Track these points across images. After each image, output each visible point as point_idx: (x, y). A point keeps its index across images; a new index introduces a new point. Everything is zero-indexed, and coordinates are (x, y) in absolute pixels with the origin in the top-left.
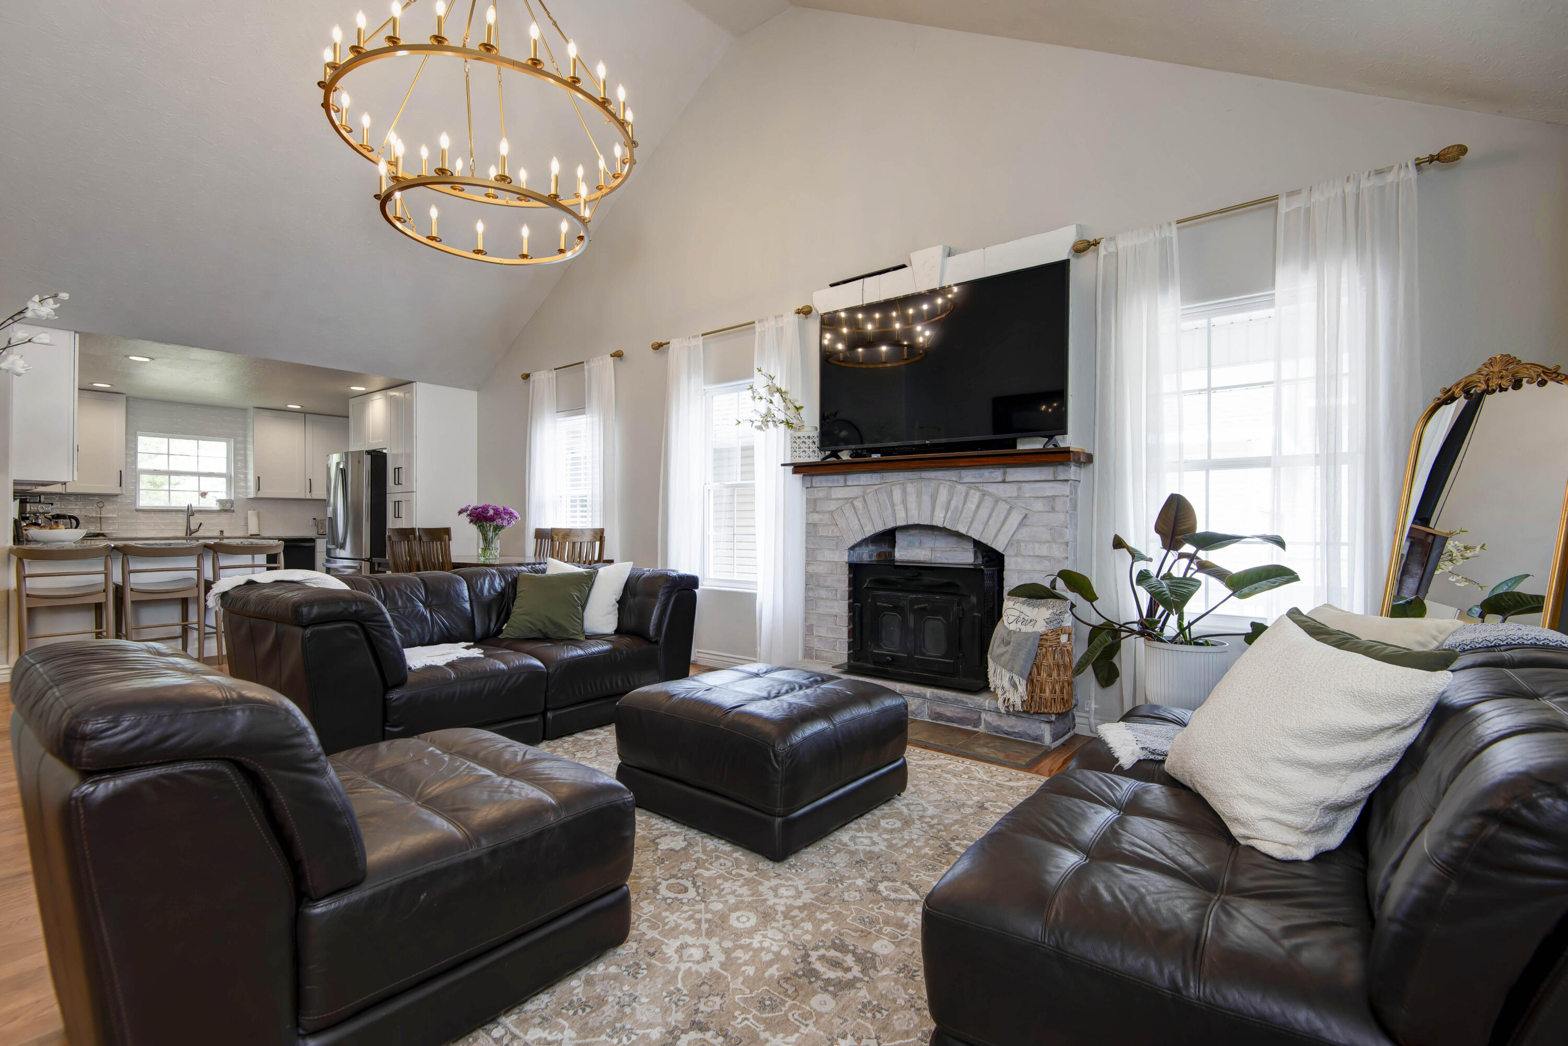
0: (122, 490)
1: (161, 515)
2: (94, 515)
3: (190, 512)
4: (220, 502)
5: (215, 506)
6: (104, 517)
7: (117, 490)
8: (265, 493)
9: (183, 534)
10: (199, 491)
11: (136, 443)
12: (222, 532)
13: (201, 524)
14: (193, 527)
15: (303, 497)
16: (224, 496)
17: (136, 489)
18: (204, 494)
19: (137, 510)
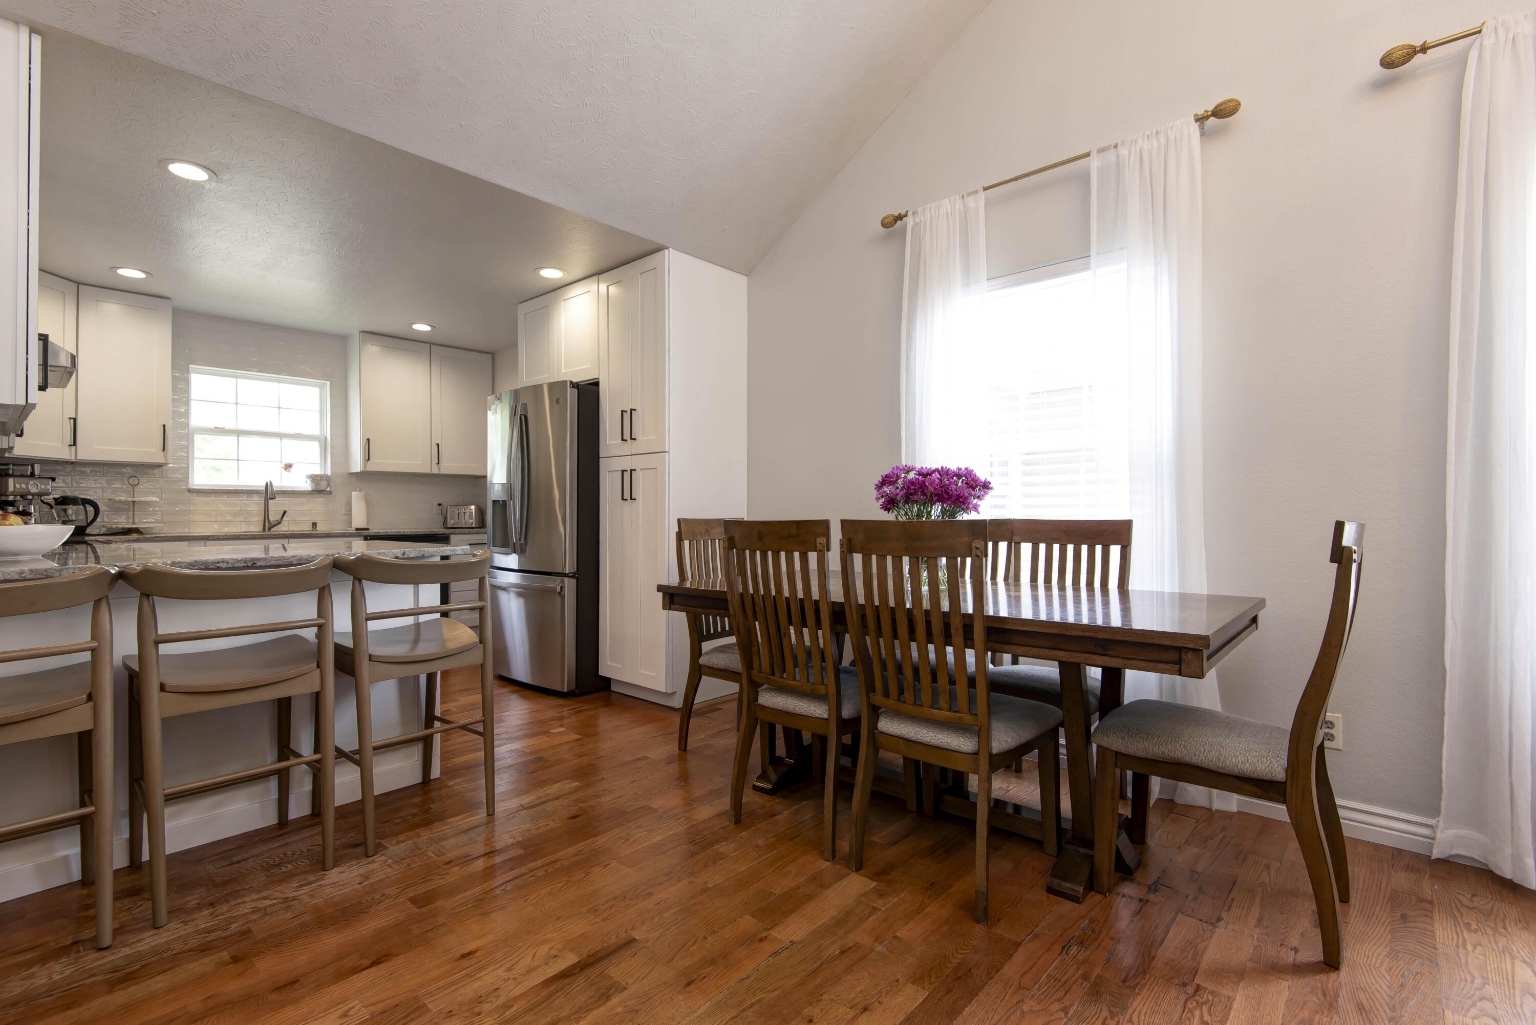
0: (166, 457)
1: (225, 498)
2: (123, 498)
3: (269, 494)
4: (314, 478)
5: (307, 486)
6: (140, 502)
7: (158, 458)
8: (380, 464)
9: (256, 528)
10: (281, 462)
11: (187, 382)
12: (314, 524)
13: (285, 512)
14: (273, 518)
15: (428, 471)
16: (317, 470)
17: (188, 457)
18: (288, 467)
19: (190, 491)
